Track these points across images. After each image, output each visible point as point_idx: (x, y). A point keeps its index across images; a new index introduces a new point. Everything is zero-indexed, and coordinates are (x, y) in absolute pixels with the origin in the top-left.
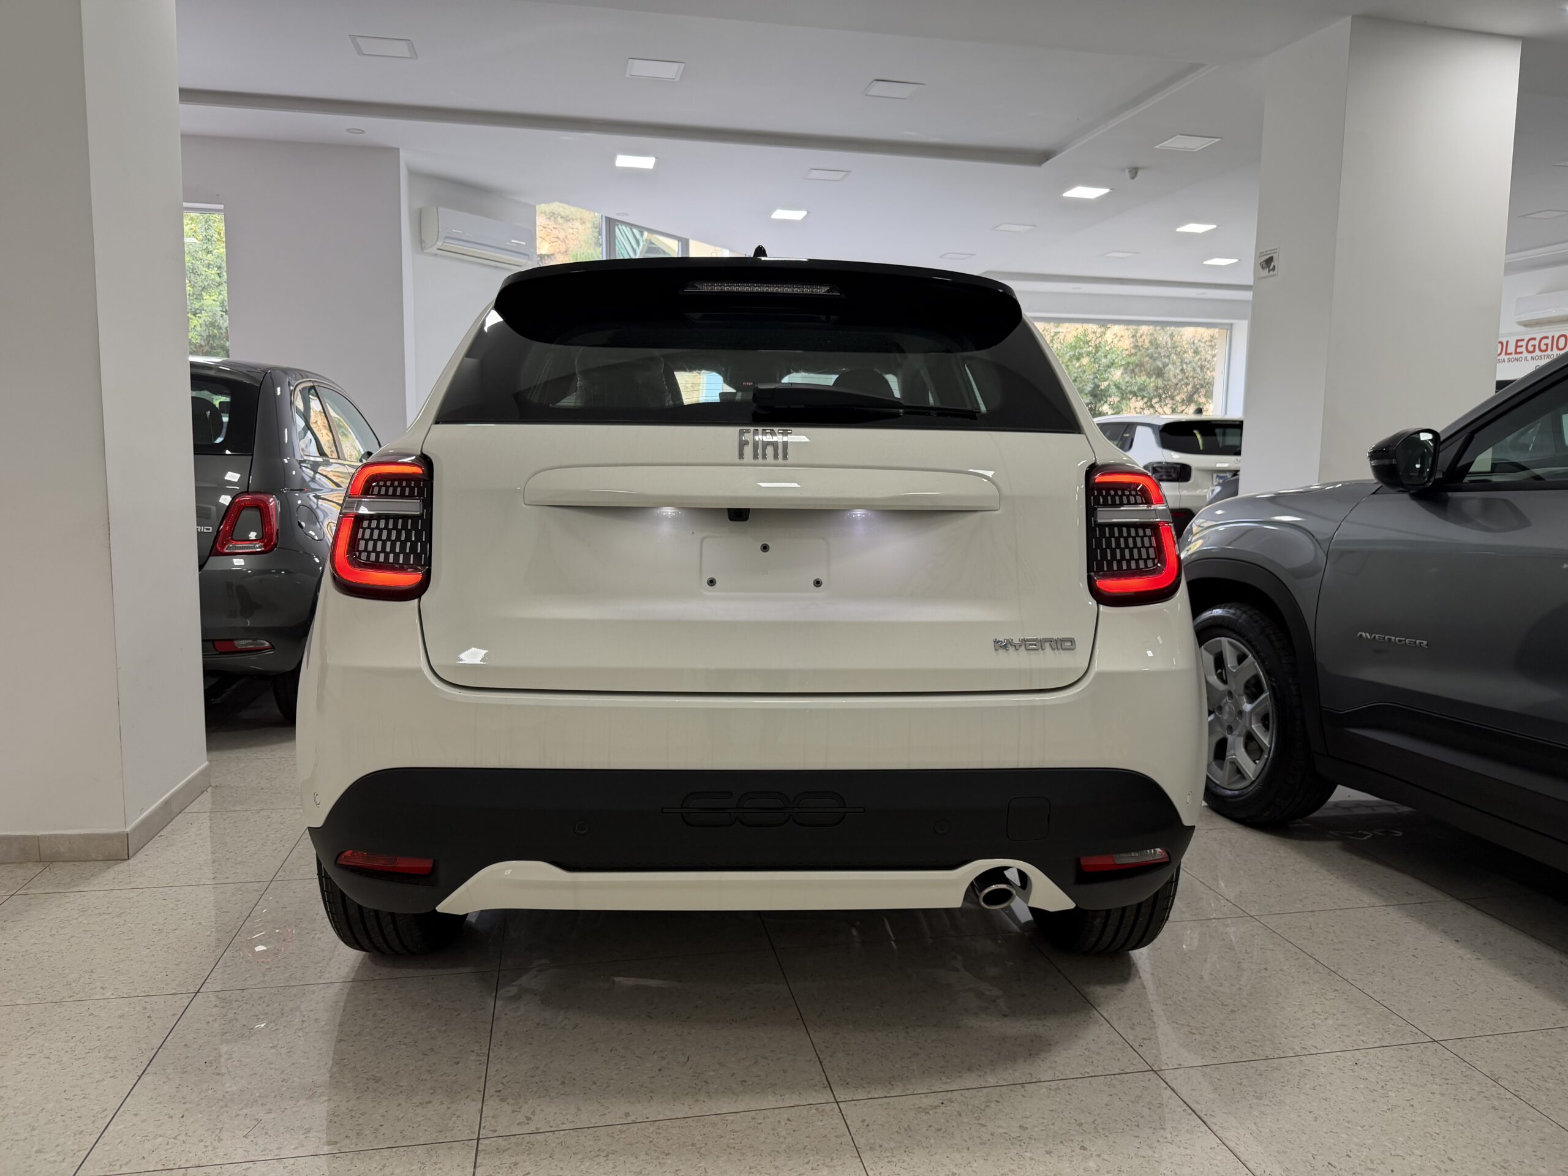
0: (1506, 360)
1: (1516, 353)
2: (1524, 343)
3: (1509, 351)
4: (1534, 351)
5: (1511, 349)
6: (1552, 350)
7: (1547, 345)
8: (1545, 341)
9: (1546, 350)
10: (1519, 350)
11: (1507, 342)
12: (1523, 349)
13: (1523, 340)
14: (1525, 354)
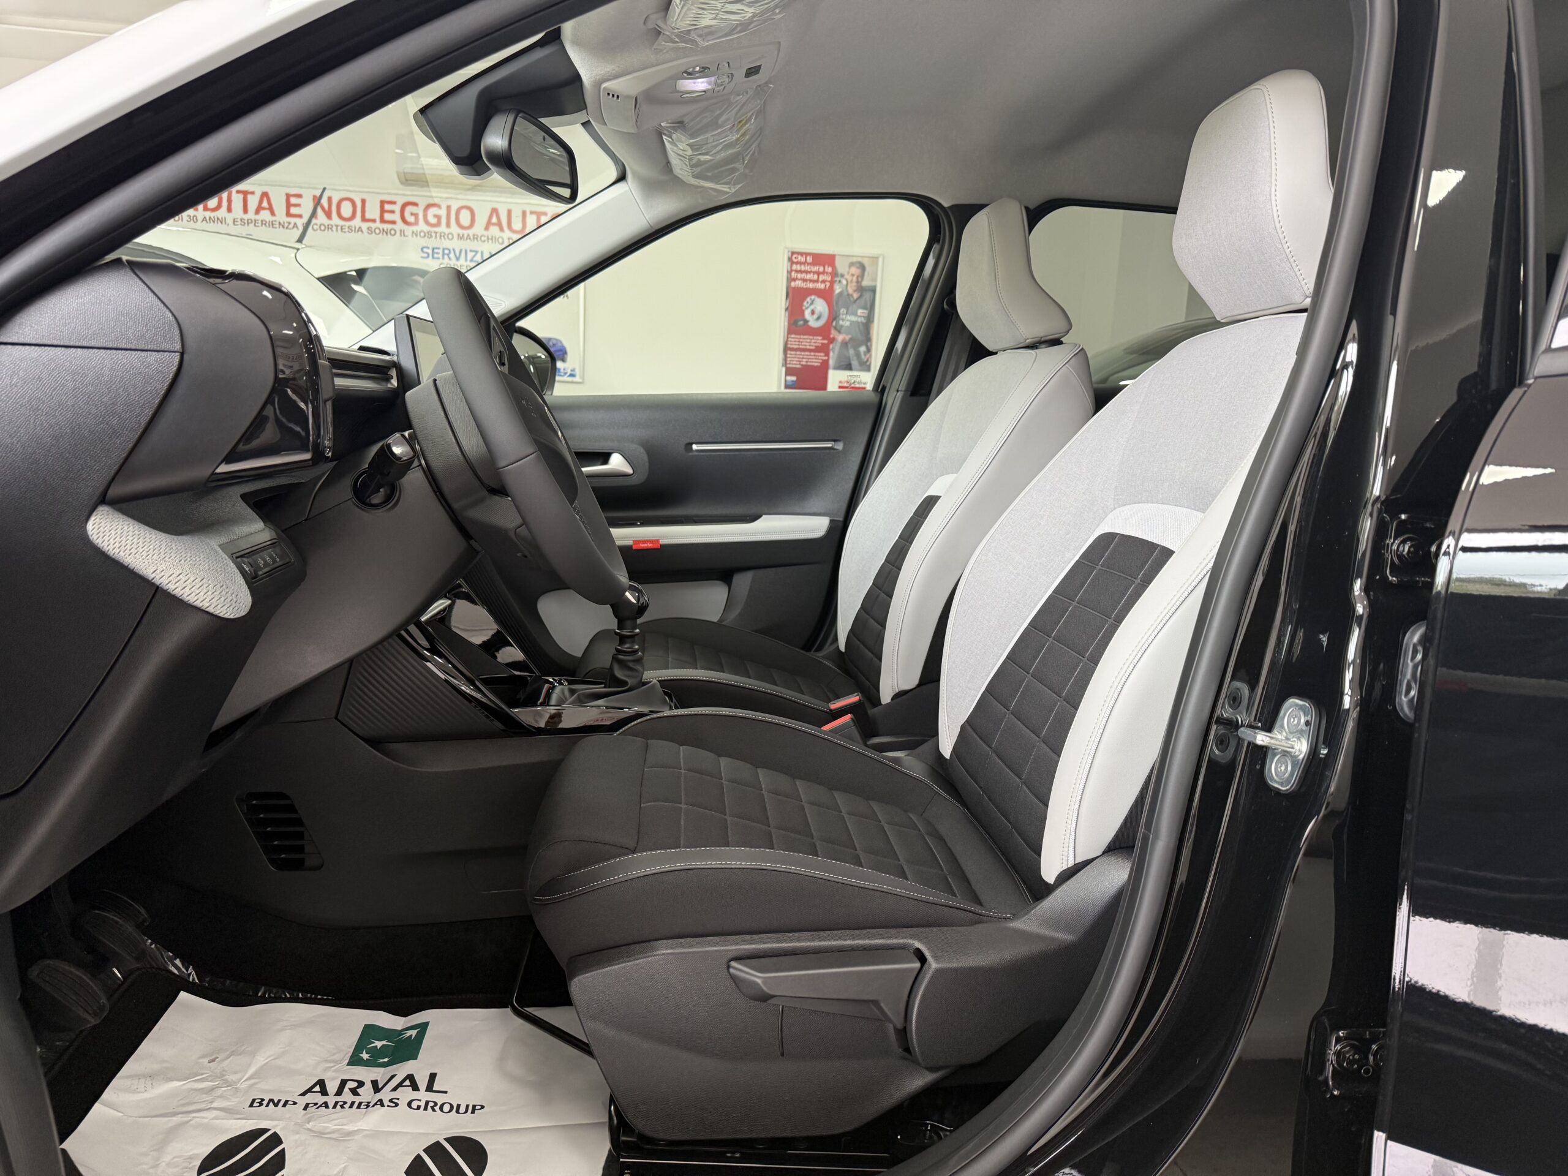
0: (365, 229)
1: (383, 221)
2: (397, 208)
3: (368, 216)
4: (416, 223)
5: (373, 212)
6: (448, 225)
7: (438, 217)
8: (432, 211)
9: (438, 224)
10: (387, 216)
11: (363, 202)
12: (396, 217)
13: (394, 203)
14: (400, 225)
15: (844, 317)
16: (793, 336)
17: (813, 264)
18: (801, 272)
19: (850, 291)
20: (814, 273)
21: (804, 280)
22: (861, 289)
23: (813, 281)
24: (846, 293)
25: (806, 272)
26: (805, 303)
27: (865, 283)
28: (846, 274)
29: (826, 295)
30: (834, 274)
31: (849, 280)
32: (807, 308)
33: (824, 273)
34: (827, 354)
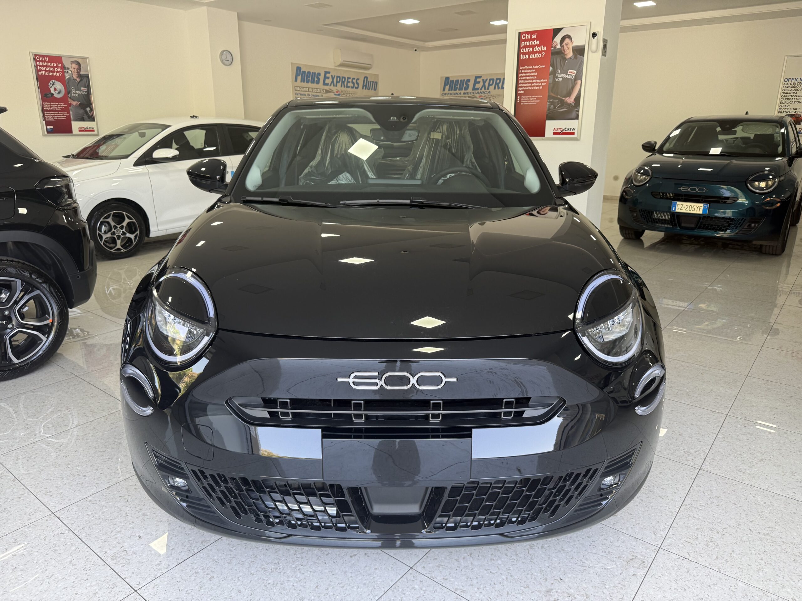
15: (74, 91)
16: (46, 103)
17: (49, 62)
18: (42, 66)
19: (75, 78)
20: (51, 67)
21: (46, 71)
22: (80, 76)
23: (50, 71)
24: (73, 79)
25: (47, 66)
26: (49, 84)
27: (82, 73)
28: (70, 68)
29: (61, 79)
30: (63, 67)
31: (73, 71)
32: (51, 87)
33: (57, 67)
34: (69, 113)
